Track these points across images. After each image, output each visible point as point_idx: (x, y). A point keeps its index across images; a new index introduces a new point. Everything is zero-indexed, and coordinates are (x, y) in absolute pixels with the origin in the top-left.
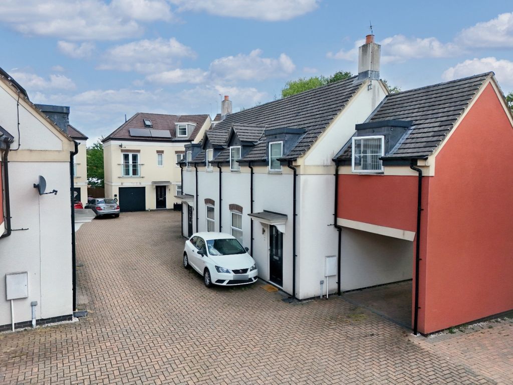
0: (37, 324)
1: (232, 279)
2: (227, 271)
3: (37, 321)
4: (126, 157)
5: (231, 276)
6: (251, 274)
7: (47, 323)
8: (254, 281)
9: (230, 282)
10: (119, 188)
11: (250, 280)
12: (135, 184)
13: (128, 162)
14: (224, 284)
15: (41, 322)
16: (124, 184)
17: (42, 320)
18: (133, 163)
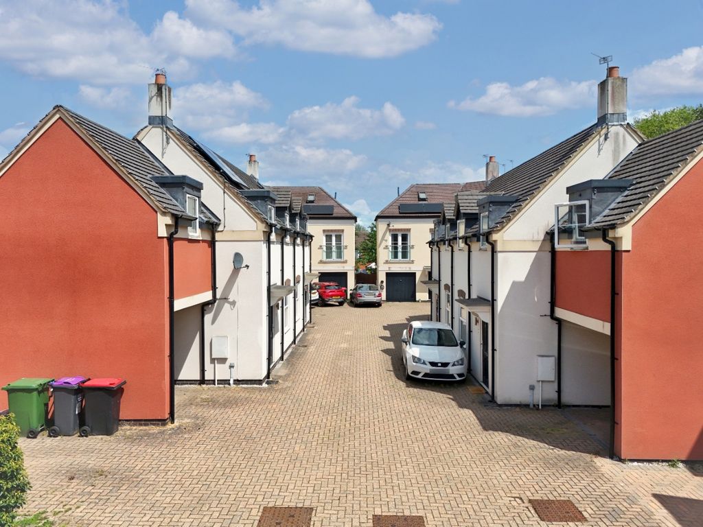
0: (234, 384)
1: (428, 372)
2: (424, 363)
3: (234, 380)
4: (395, 238)
5: (428, 369)
6: (453, 370)
7: (242, 384)
8: (458, 379)
9: (426, 375)
10: (387, 273)
11: (452, 376)
12: (404, 269)
13: (397, 244)
14: (420, 376)
15: (237, 382)
16: (391, 269)
17: (238, 380)
18: (402, 244)
